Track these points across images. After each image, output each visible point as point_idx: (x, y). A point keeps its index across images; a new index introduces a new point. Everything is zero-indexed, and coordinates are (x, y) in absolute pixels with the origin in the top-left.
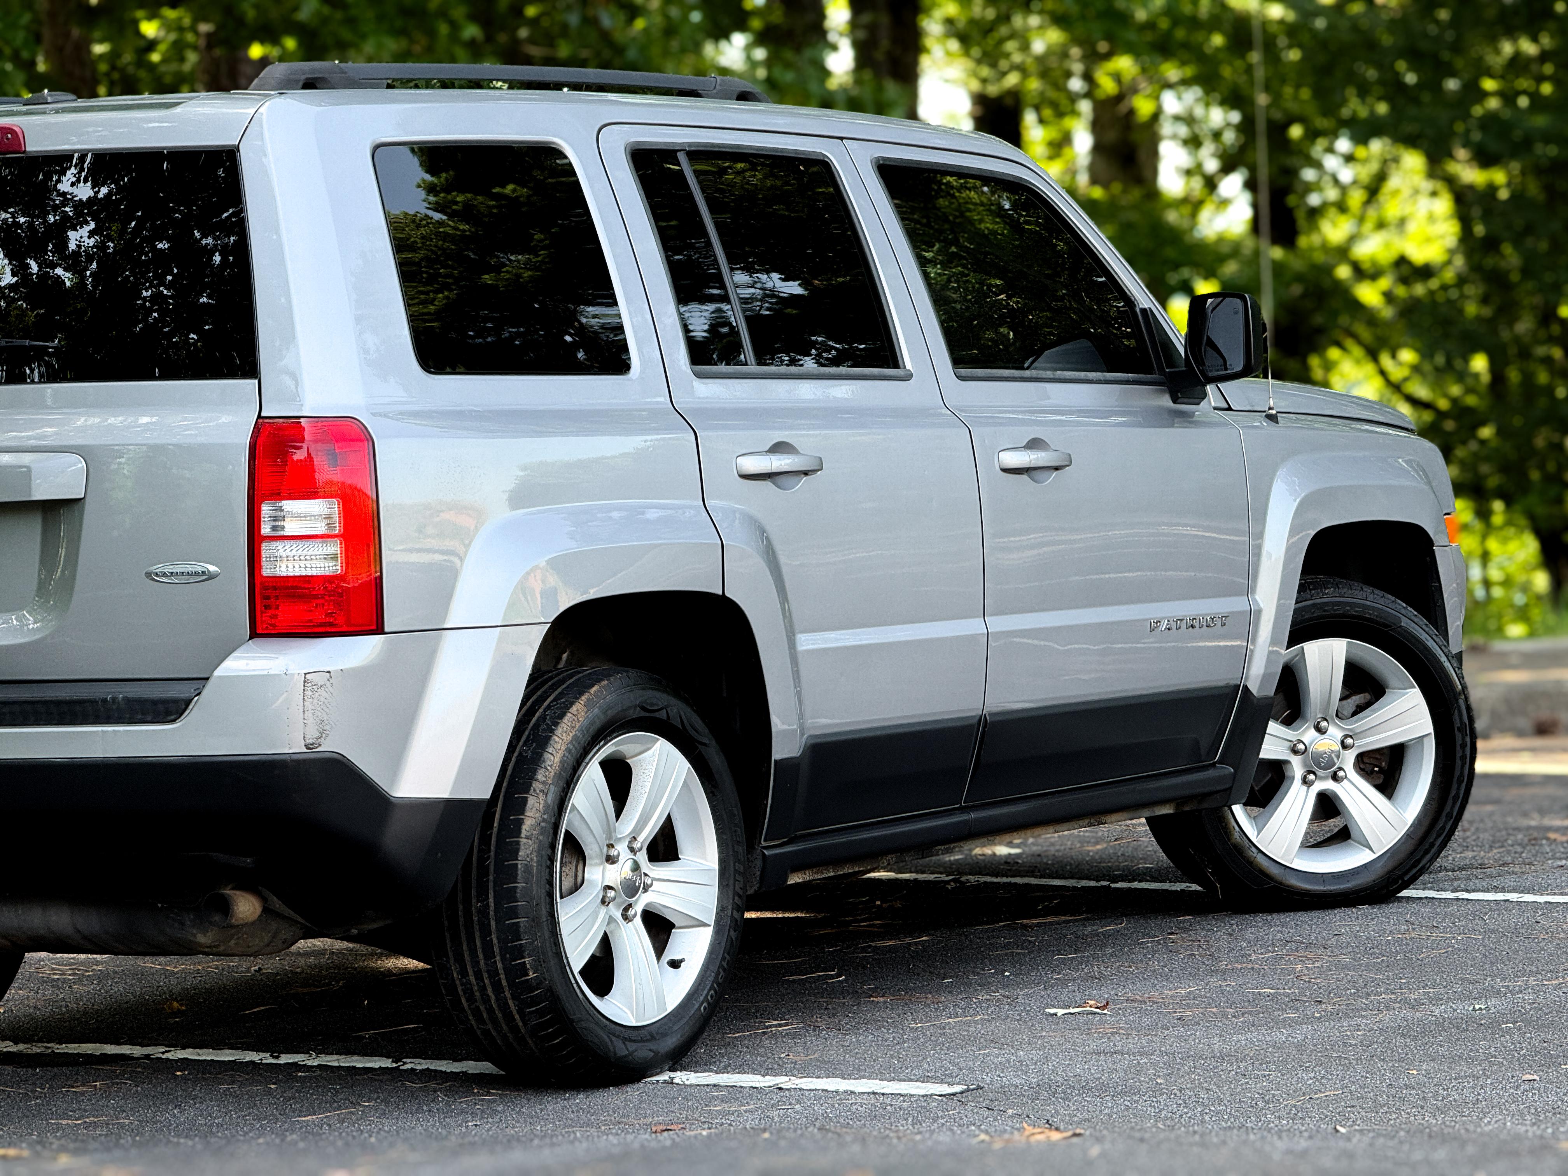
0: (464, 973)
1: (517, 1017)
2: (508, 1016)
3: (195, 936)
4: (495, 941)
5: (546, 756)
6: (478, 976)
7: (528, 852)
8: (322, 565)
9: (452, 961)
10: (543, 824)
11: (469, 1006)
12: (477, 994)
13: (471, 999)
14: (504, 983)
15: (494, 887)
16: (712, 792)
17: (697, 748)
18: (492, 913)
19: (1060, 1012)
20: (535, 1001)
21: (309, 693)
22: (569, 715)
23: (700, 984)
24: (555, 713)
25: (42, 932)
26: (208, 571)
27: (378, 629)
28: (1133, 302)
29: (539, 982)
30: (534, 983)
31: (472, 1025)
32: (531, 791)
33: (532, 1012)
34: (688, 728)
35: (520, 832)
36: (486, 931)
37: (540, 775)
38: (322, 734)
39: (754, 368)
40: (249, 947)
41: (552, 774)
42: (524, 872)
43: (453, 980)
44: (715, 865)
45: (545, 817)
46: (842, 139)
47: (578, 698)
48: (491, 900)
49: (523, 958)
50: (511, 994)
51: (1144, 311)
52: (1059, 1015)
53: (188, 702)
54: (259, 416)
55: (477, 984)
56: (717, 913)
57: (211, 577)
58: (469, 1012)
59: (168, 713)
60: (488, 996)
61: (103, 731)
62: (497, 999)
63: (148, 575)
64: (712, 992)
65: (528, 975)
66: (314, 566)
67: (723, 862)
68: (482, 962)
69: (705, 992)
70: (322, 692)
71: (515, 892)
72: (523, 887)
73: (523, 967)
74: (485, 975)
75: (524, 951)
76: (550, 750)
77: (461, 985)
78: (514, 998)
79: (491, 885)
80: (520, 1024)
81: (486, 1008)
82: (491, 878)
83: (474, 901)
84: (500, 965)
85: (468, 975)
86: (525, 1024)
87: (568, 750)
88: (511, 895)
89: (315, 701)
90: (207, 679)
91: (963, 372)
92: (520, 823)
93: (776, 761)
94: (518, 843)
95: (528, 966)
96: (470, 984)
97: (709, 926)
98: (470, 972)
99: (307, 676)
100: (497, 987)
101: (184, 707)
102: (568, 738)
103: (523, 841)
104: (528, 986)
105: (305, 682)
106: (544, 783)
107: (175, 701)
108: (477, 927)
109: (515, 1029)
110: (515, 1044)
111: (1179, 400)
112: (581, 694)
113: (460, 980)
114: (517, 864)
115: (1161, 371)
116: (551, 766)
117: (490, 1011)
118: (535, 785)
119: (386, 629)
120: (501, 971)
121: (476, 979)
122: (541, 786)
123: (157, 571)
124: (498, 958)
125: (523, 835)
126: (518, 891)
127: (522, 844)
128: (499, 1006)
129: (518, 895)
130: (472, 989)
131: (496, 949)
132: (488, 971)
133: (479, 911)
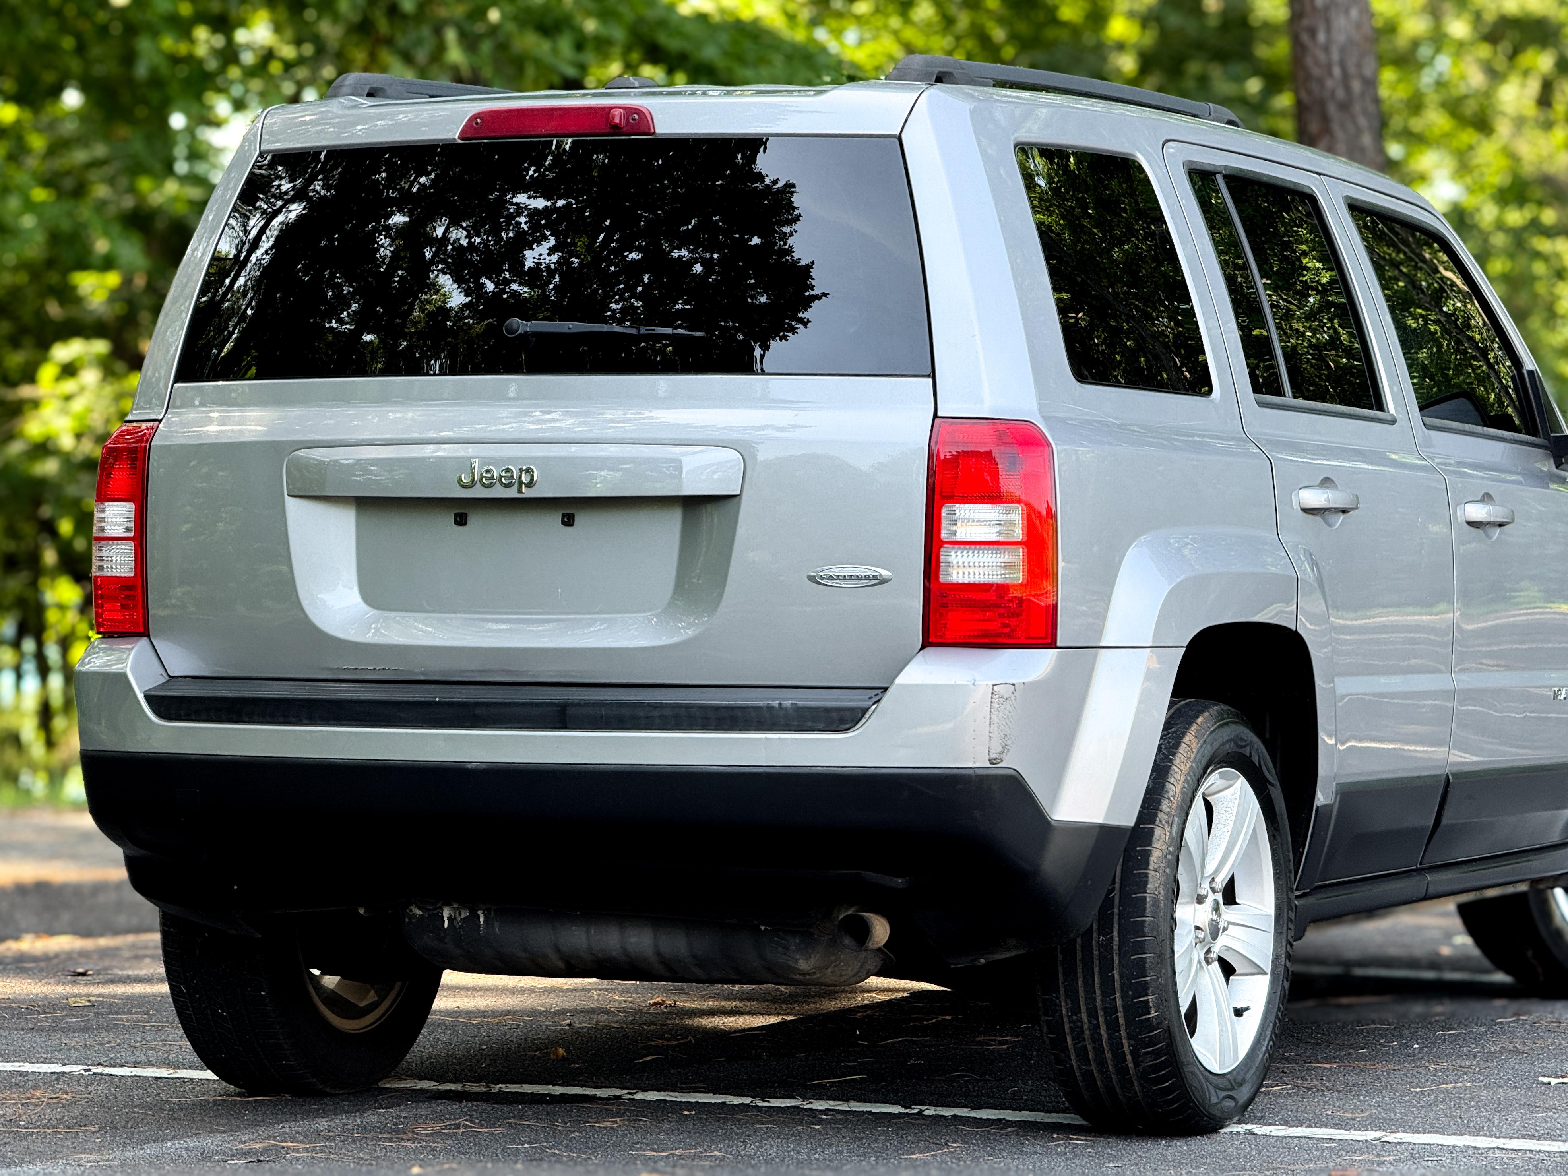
0: (1075, 1010)
1: (1129, 1057)
2: (1119, 1057)
3: (797, 961)
4: (1117, 976)
5: (1168, 785)
6: (1092, 1013)
7: (1157, 885)
8: (995, 573)
9: (1062, 998)
10: (1169, 857)
11: (1074, 1045)
12: (1087, 1032)
13: (1079, 1036)
14: (1121, 1021)
15: (1119, 920)
16: (1274, 836)
17: (1267, 788)
18: (1115, 948)
19: (1554, 1081)
20: (1152, 1042)
21: (996, 705)
22: (1183, 744)
23: (1261, 1034)
24: (1169, 742)
25: (614, 954)
26: (881, 575)
27: (1050, 643)
28: (1521, 363)
29: (1160, 1020)
30: (1155, 1022)
31: (1072, 1065)
32: (1157, 822)
33: (1148, 1053)
34: (1264, 767)
35: (1148, 864)
36: (1106, 966)
37: (1165, 806)
38: (1005, 749)
39: (1289, 400)
40: (841, 976)
41: (1175, 805)
42: (1153, 905)
43: (1061, 1016)
44: (1271, 911)
45: (1171, 849)
46: (1320, 174)
47: (1188, 729)
48: (1115, 934)
49: (1147, 995)
50: (1128, 1033)
51: (1531, 373)
52: (1552, 1084)
53: (865, 711)
54: (935, 416)
55: (1090, 1022)
56: (1273, 961)
57: (884, 581)
58: (1072, 1051)
59: (842, 721)
60: (1100, 1034)
61: (766, 738)
62: (1110, 1038)
63: (812, 579)
64: (1271, 1043)
65: (1149, 1013)
66: (991, 573)
67: (1278, 907)
68: (1098, 999)
69: (1266, 1043)
70: (1007, 705)
71: (1143, 926)
72: (1151, 921)
73: (1146, 1005)
74: (1100, 1013)
75: (1148, 988)
76: (1172, 780)
77: (1070, 1022)
78: (1129, 1038)
79: (1116, 918)
80: (1131, 1065)
81: (1094, 1048)
82: (1116, 911)
83: (1095, 935)
84: (1119, 1003)
85: (1080, 1013)
86: (1136, 1065)
87: (1186, 781)
88: (1139, 928)
89: (1001, 714)
90: (886, 689)
91: (1428, 420)
92: (1147, 855)
93: (1317, 807)
94: (1146, 875)
95: (1151, 1004)
96: (1082, 1022)
97: (1266, 973)
98: (1083, 1008)
99: (995, 687)
100: (1113, 1026)
101: (860, 715)
102: (1185, 768)
103: (1151, 873)
104: (1149, 1025)
105: (992, 693)
106: (1168, 814)
107: (852, 710)
108: (1096, 962)
109: (1122, 1071)
110: (1117, 1087)
111: (1561, 467)
112: (1190, 724)
113: (1069, 1017)
114: (1145, 897)
115: (1547, 436)
116: (1174, 796)
117: (1099, 1050)
118: (1160, 815)
119: (1059, 644)
120: (1120, 1009)
121: (1088, 1016)
122: (1166, 817)
123: (821, 574)
124: (1118, 995)
125: (1151, 867)
126: (1146, 925)
127: (1150, 876)
128: (1111, 1045)
129: (1146, 930)
130: (1082, 1027)
131: (1117, 985)
132: (1104, 1009)
133: (1100, 945)
